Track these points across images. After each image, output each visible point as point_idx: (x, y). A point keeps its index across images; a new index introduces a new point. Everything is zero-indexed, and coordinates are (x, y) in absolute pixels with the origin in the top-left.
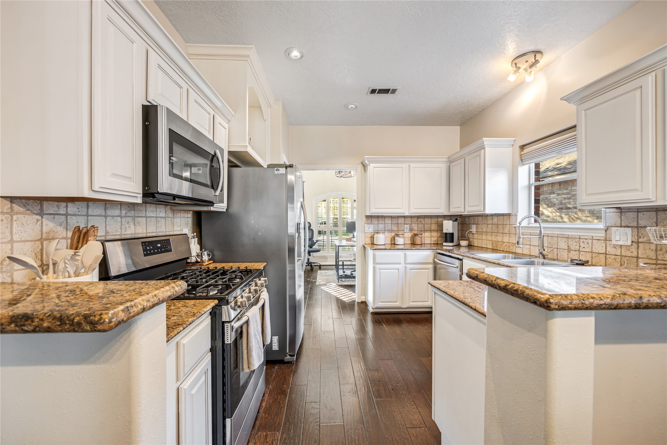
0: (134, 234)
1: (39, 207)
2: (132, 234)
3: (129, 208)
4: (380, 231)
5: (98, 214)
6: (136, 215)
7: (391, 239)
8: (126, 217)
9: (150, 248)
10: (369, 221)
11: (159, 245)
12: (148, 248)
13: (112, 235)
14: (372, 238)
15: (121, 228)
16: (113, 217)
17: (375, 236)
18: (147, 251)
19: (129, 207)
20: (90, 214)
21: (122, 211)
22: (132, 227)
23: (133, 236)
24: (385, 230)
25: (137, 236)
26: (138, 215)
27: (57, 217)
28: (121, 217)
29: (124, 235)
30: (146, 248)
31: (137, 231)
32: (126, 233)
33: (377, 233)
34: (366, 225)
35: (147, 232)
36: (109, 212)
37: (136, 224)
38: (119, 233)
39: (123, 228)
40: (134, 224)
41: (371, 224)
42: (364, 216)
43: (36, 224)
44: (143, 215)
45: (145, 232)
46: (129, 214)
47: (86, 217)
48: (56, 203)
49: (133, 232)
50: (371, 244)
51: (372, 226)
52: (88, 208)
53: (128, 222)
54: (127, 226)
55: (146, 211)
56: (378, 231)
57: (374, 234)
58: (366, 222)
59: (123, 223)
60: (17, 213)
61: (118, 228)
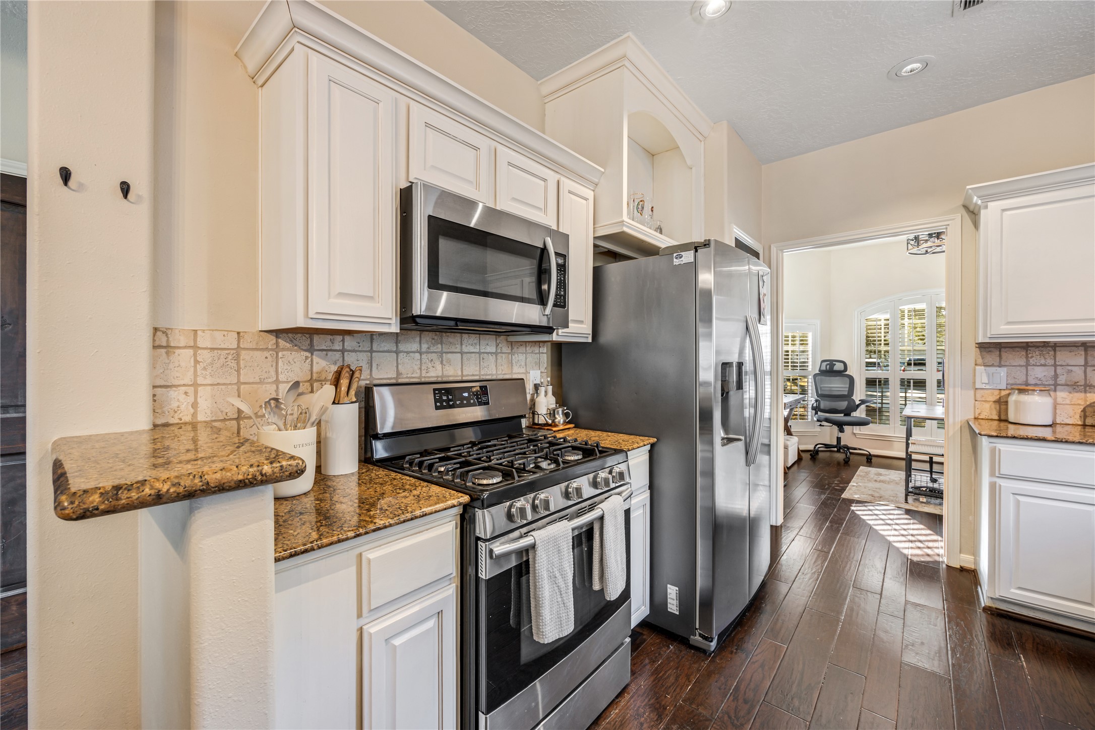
0: (442, 377)
1: (308, 342)
2: (438, 377)
3: (433, 341)
4: (1036, 385)
5: (386, 349)
6: (445, 350)
7: (1084, 411)
8: (427, 353)
9: (448, 397)
10: (993, 358)
11: (466, 395)
12: (445, 398)
13: (407, 377)
14: (1002, 403)
15: (420, 369)
16: (408, 353)
17: (1013, 398)
18: (441, 401)
19: (433, 339)
20: (374, 349)
21: (422, 345)
22: (439, 367)
23: (440, 379)
24: (1056, 385)
25: (445, 379)
26: (448, 350)
27: (330, 353)
28: (421, 353)
29: (425, 377)
30: (441, 397)
31: (445, 373)
32: (428, 375)
33: (1021, 391)
34: (980, 369)
35: (464, 374)
36: (402, 347)
37: (444, 362)
38: (418, 375)
39: (423, 368)
40: (442, 363)
41: (1000, 366)
42: (974, 345)
43: (305, 362)
44: (456, 350)
45: (460, 373)
46: (433, 349)
47: (369, 354)
48: (330, 337)
49: (440, 374)
50: (1000, 420)
51: (1003, 372)
52: (372, 342)
53: (432, 360)
54: (430, 365)
55: (462, 344)
56: (1027, 385)
57: (1009, 395)
58: (980, 361)
59: (424, 361)
60: (283, 349)
61: (416, 368)
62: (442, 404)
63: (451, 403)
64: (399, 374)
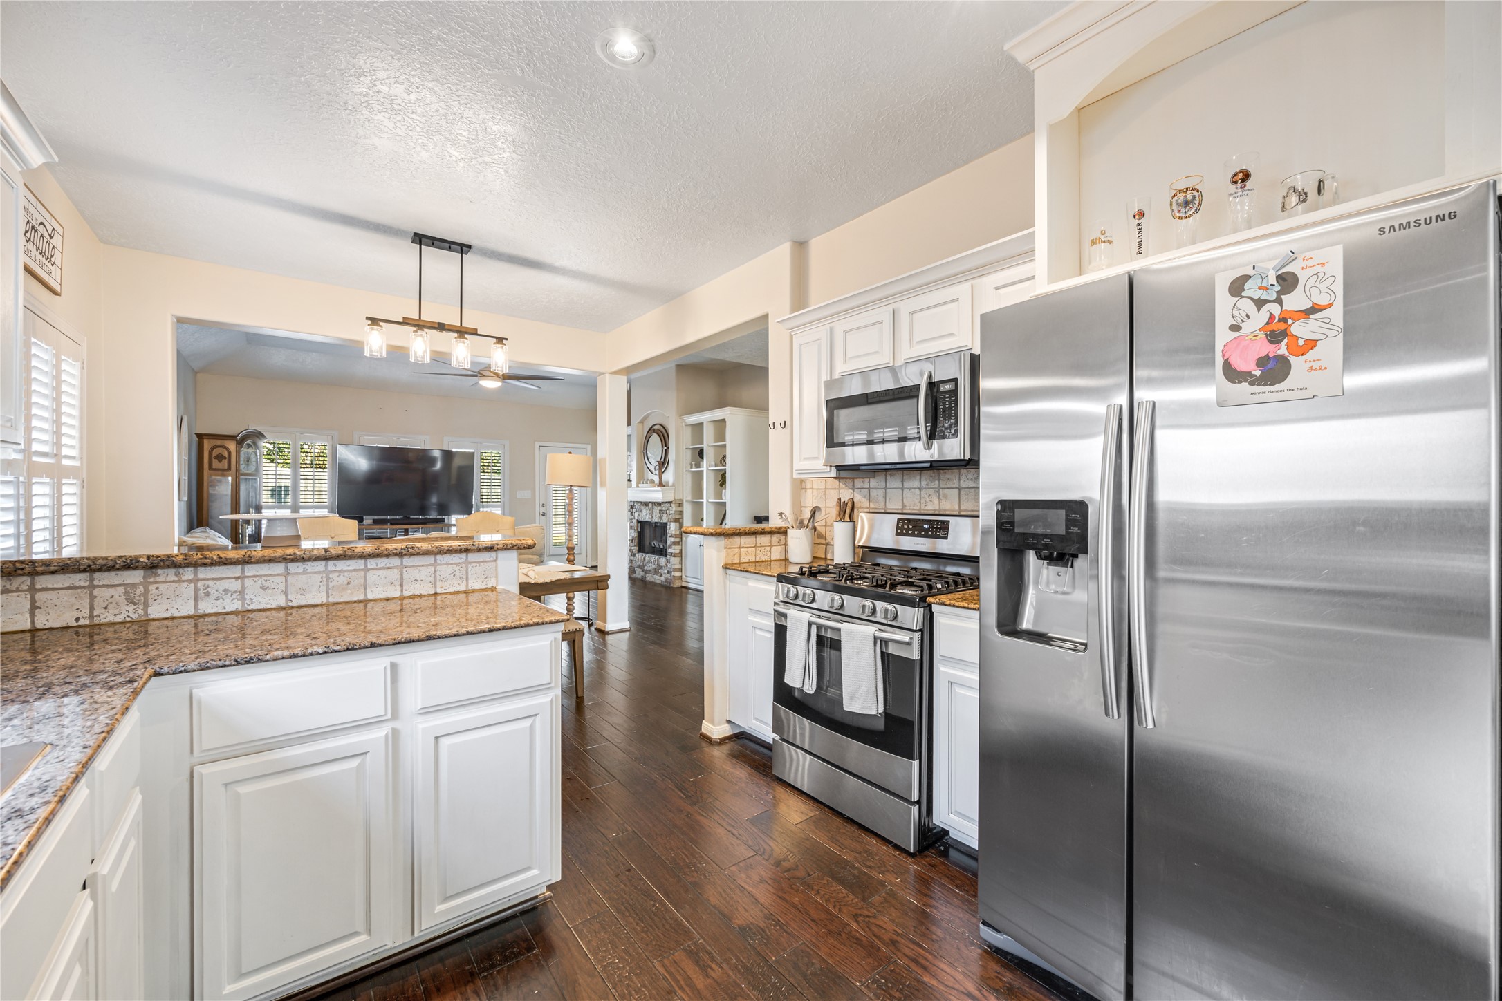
1: (851, 484)
2: (935, 510)
3: (931, 478)
5: (895, 486)
6: (942, 486)
8: (926, 489)
9: (908, 527)
11: (926, 526)
12: (906, 527)
13: (910, 509)
15: (920, 502)
16: (910, 489)
18: (902, 529)
19: (931, 476)
20: (888, 487)
22: (936, 501)
23: (937, 512)
25: (942, 513)
26: (946, 486)
27: (862, 490)
28: (920, 489)
29: (924, 510)
30: (903, 526)
31: (942, 507)
32: (926, 508)
35: (962, 509)
36: (906, 484)
37: (941, 497)
38: (918, 508)
39: (922, 502)
40: (939, 497)
44: (954, 486)
45: (957, 508)
46: (931, 485)
47: (884, 490)
48: (862, 480)
49: (937, 508)
52: (886, 482)
53: (930, 495)
54: (928, 499)
55: (960, 480)
59: (922, 496)
60: (842, 488)
61: (917, 502)
62: (902, 531)
63: (910, 532)
64: (903, 506)
